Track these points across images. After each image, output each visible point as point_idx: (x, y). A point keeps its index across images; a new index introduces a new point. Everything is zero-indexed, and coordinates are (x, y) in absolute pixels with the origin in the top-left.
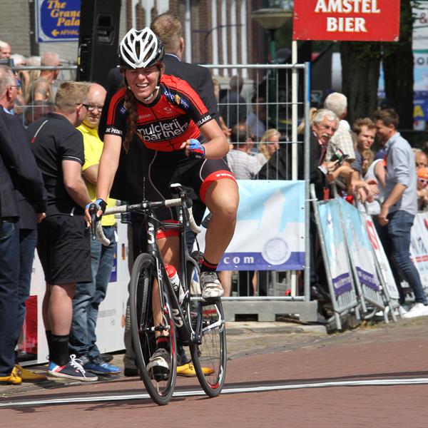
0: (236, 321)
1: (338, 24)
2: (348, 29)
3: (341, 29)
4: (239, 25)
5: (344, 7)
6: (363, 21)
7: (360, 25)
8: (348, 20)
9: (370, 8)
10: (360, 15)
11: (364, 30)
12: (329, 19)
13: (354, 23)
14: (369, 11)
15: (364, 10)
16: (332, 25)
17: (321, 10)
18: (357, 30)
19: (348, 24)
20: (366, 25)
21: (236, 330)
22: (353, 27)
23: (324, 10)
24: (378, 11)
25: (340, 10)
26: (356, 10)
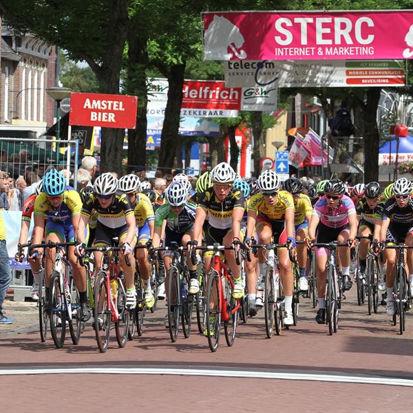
0: (25, 301)
1: (97, 116)
2: (104, 120)
3: (99, 120)
4: (39, 89)
5: (102, 106)
6: (113, 115)
7: (112, 117)
8: (104, 114)
9: (118, 107)
10: (112, 111)
11: (113, 120)
12: (92, 113)
13: (108, 116)
14: (117, 109)
15: (115, 108)
16: (94, 117)
17: (87, 107)
18: (110, 120)
19: (104, 117)
20: (115, 118)
21: (25, 307)
22: (108, 119)
23: (89, 107)
24: (123, 109)
25: (99, 108)
26: (110, 108)
